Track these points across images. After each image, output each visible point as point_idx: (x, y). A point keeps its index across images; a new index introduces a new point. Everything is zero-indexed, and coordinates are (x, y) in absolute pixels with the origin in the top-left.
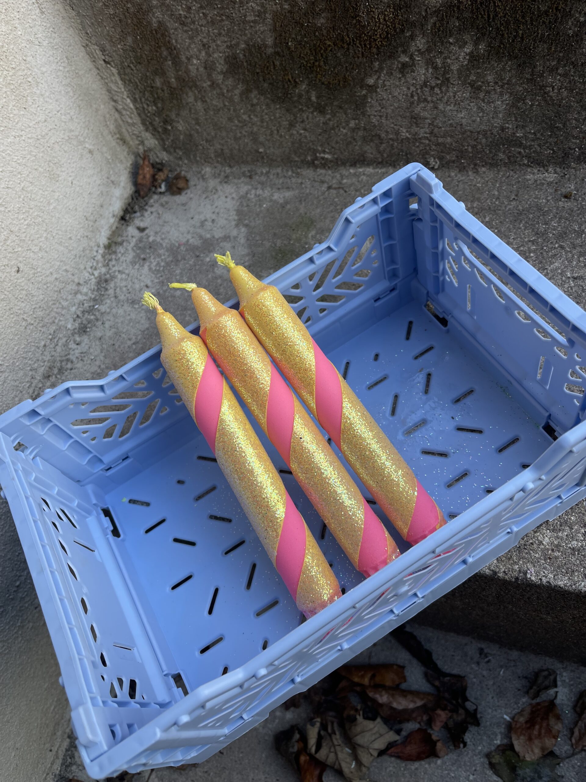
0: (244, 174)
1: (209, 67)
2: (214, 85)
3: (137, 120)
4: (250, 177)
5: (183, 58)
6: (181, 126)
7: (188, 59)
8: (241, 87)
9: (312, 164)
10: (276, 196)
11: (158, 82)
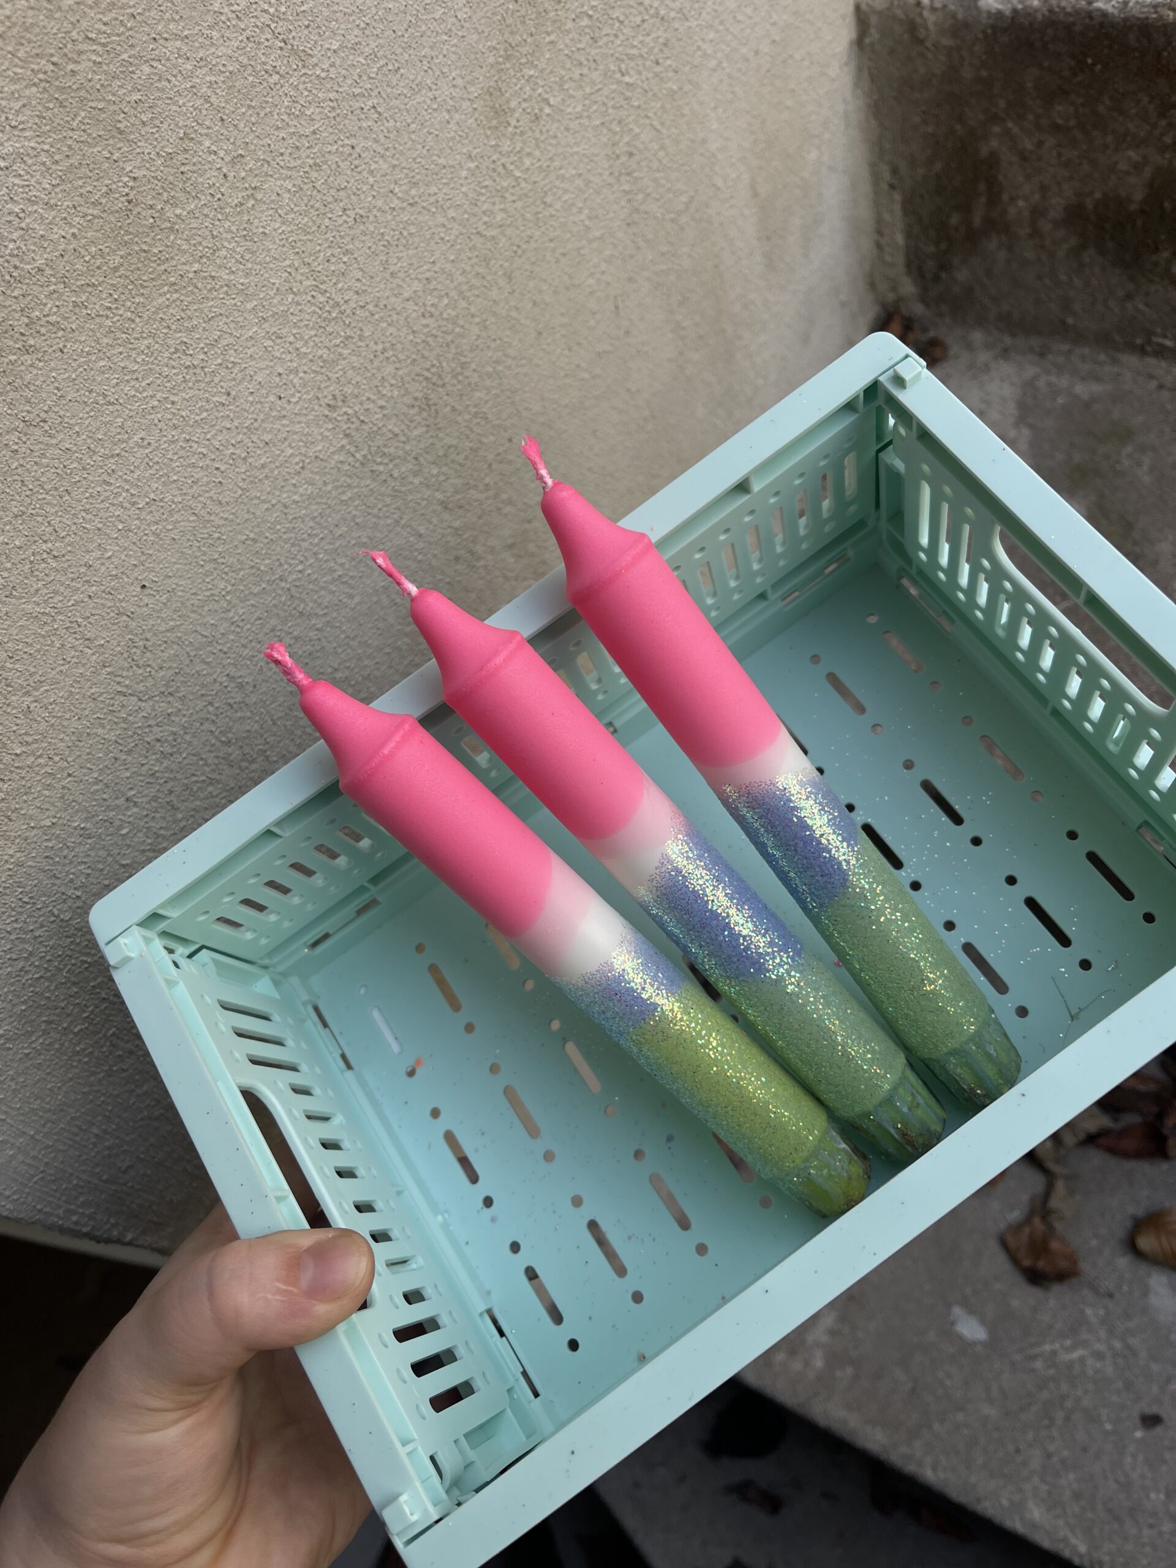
0: (1031, 350)
1: (1037, 212)
2: (1036, 233)
3: (900, 260)
4: (1042, 355)
5: (1005, 197)
6: (962, 275)
7: (1013, 199)
8: (1073, 241)
9: (1142, 351)
10: (1079, 389)
11: (955, 220)
